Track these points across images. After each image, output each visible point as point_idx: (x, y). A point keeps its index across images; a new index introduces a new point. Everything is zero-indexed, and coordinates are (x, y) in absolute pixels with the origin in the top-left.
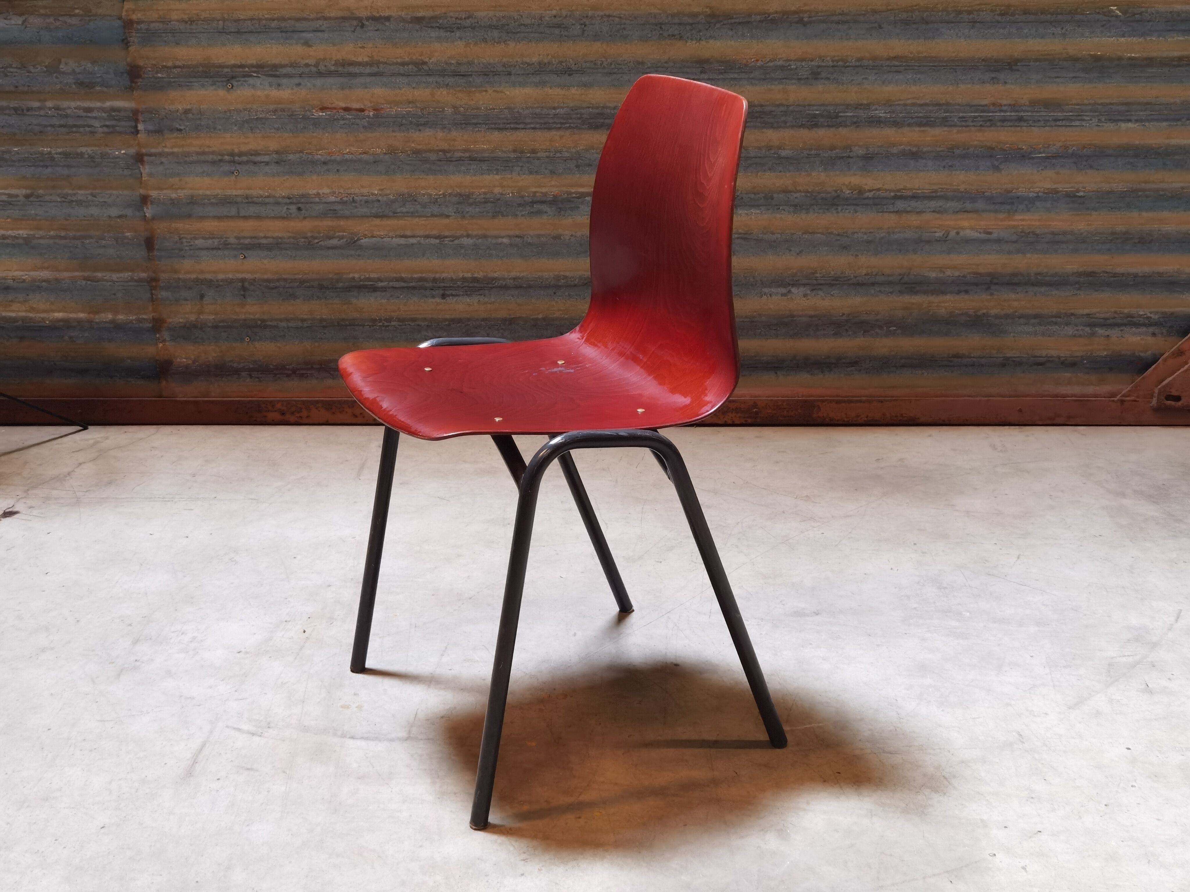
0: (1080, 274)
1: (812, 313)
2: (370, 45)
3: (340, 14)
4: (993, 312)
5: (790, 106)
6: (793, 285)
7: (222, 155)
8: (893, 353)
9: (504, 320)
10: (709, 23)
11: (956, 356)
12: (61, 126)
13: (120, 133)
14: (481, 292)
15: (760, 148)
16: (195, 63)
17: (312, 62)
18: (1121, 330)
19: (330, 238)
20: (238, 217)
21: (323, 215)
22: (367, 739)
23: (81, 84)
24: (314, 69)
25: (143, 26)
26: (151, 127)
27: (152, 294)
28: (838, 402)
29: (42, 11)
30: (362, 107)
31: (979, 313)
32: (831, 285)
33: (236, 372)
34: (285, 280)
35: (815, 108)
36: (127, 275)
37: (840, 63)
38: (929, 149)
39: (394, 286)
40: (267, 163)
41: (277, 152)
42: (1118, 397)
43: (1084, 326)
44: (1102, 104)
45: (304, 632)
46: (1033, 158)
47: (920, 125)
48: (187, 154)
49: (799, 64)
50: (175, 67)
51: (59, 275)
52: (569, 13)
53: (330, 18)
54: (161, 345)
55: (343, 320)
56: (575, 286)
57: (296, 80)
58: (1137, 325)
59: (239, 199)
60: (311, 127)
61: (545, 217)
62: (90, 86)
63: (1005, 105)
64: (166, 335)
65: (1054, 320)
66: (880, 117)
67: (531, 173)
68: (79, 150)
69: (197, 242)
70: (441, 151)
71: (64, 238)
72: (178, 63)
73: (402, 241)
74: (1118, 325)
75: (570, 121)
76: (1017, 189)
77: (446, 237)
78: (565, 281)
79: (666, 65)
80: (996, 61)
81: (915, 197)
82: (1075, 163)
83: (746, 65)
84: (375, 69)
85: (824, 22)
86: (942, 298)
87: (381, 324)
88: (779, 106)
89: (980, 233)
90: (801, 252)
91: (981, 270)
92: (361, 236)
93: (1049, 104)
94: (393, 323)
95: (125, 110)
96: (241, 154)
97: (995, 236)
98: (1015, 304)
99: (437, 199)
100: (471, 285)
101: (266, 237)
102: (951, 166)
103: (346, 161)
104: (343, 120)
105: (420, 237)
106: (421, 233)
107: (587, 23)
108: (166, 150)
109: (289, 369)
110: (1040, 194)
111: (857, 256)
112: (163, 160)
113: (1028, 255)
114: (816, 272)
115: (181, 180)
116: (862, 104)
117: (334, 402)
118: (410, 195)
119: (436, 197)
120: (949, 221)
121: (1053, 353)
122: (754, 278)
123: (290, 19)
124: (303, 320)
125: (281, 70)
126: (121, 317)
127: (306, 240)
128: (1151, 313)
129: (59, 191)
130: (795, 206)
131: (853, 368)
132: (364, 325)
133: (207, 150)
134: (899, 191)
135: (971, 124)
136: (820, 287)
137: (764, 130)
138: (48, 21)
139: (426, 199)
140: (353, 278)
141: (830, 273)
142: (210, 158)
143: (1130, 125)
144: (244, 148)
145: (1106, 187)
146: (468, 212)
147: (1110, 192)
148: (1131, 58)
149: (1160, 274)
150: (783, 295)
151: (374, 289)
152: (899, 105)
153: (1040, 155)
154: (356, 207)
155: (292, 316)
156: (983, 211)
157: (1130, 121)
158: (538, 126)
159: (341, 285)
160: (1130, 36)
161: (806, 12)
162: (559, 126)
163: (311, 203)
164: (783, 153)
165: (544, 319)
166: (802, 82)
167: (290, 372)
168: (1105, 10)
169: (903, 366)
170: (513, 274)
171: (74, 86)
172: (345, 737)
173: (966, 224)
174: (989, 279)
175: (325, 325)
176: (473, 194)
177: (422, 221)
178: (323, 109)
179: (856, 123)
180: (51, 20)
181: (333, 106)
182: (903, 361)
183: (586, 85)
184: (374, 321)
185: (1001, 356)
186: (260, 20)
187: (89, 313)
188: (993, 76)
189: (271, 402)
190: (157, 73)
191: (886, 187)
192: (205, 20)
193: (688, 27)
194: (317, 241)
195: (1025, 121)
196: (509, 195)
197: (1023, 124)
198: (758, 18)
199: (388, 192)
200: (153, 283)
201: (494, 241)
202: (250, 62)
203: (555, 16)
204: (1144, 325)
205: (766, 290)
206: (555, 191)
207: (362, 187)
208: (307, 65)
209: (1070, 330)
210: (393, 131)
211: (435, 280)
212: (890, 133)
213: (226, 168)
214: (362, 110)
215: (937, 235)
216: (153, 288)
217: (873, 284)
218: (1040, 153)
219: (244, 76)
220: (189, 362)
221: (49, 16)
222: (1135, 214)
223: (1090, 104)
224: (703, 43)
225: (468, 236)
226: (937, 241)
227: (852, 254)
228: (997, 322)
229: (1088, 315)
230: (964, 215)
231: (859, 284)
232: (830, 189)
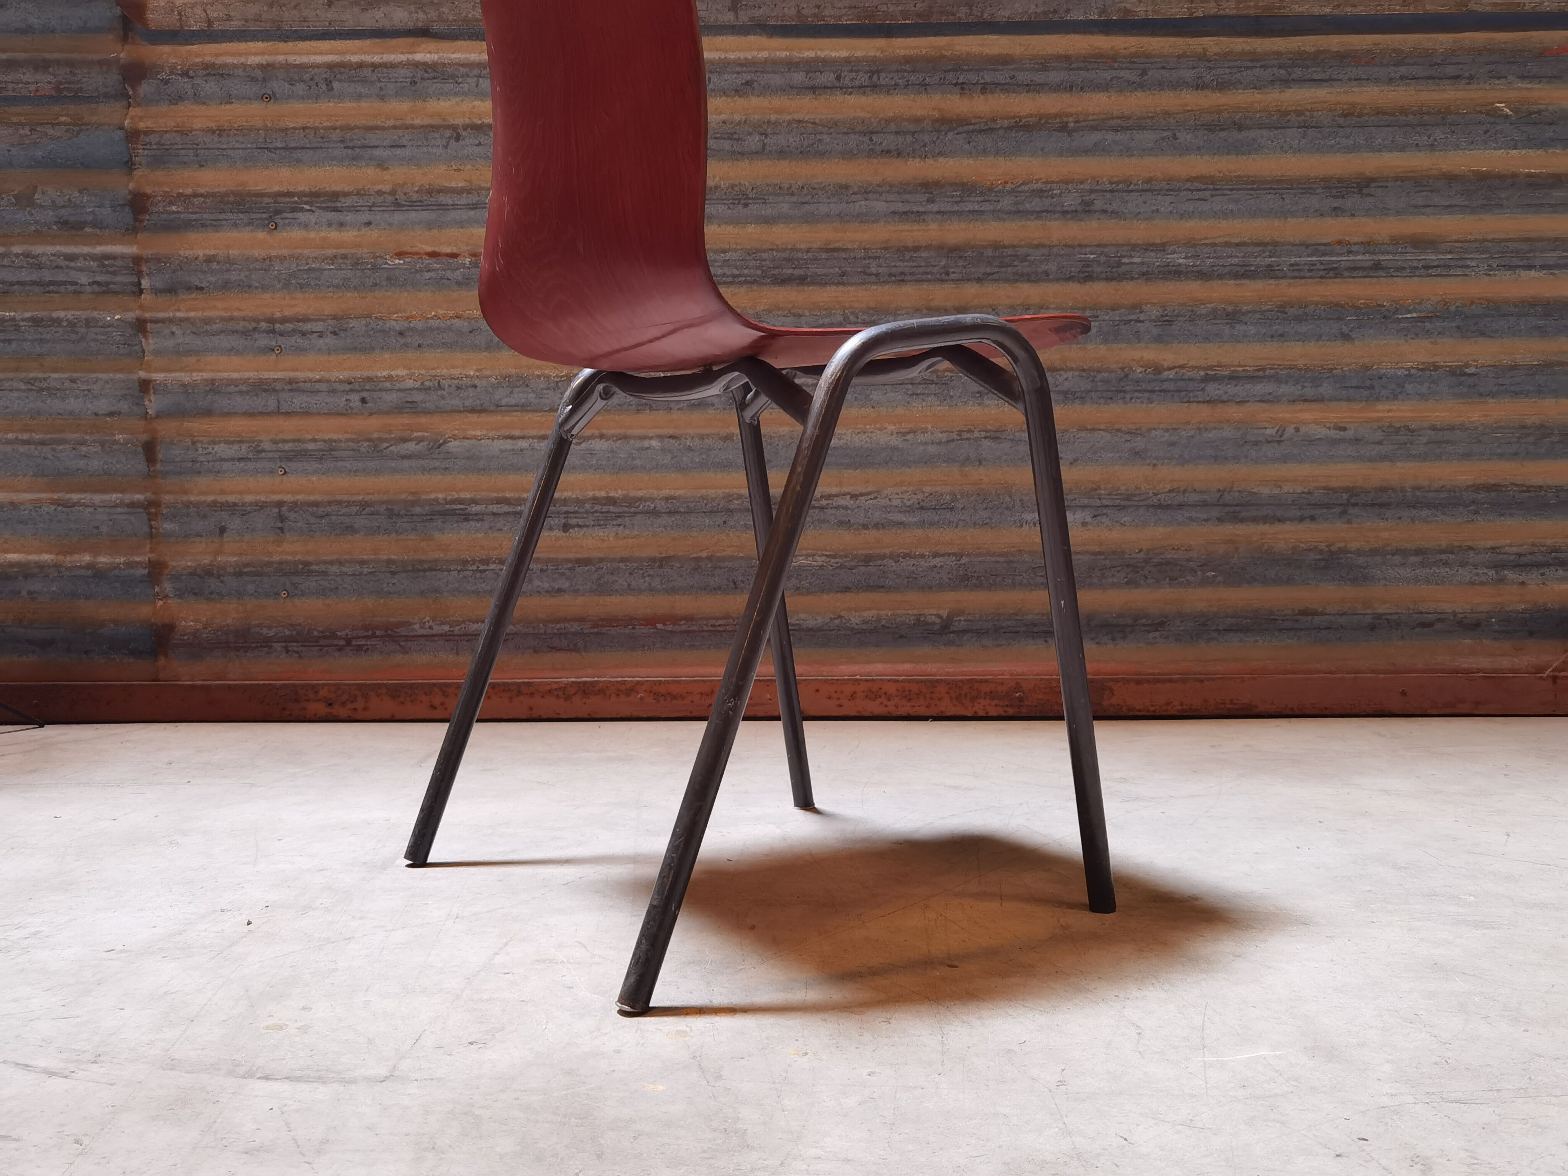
0: (1477, 488)
1: (1096, 549)
2: (469, 167)
3: (427, 121)
4: (1353, 546)
5: (1053, 246)
7: (257, 321)
8: (1215, 609)
9: (653, 560)
10: (939, 131)
11: (1304, 612)
12: (34, 283)
13: (116, 293)
14: (619, 521)
16: (223, 189)
17: (386, 188)
18: (1543, 574)
19: (404, 440)
20: (278, 412)
21: (398, 409)
23: (64, 224)
24: (390, 199)
25: (154, 138)
26: (159, 285)
27: (151, 527)
28: (1138, 682)
29: (15, 119)
30: (455, 250)
31: (1333, 548)
32: (1121, 508)
33: (266, 643)
34: (339, 503)
35: (1088, 249)
36: (114, 497)
37: (1120, 186)
38: (1249, 308)
39: (495, 510)
40: (321, 335)
41: (335, 317)
42: (1547, 672)
43: (1487, 567)
44: (1493, 240)
46: (1399, 321)
47: (1237, 276)
48: (208, 321)
49: (1064, 186)
50: (196, 195)
51: (15, 497)
52: (744, 118)
53: (412, 127)
54: (161, 603)
55: (421, 562)
57: (365, 217)
59: (278, 386)
60: (384, 283)
61: (711, 411)
62: (79, 226)
63: (1355, 244)
64: (168, 586)
65: (1443, 557)
66: (1180, 265)
68: (55, 315)
69: (216, 447)
71: (28, 442)
72: (202, 191)
73: (508, 445)
74: (1538, 565)
75: (746, 271)
76: (1379, 364)
78: (739, 502)
79: (880, 189)
80: (1340, 180)
81: (1234, 378)
82: (1458, 328)
83: (991, 190)
84: (474, 199)
85: (1094, 128)
86: (1278, 527)
87: (475, 568)
88: (1038, 246)
89: (1329, 428)
90: (1076, 460)
92: (449, 438)
93: (1419, 243)
94: (492, 566)
95: (123, 257)
96: (284, 320)
97: (1349, 434)
98: (1385, 535)
99: (557, 382)
100: (605, 509)
101: (315, 440)
102: (1282, 335)
103: (431, 329)
104: (428, 271)
105: (533, 437)
106: (534, 433)
107: (769, 131)
108: (179, 315)
109: (340, 638)
110: (1413, 371)
111: (1154, 465)
112: (174, 329)
113: (1399, 464)
114: (1099, 488)
115: (198, 361)
116: (1153, 245)
117: (403, 686)
118: (520, 377)
119: (556, 379)
120: (1283, 413)
121: (1447, 607)
123: (357, 127)
124: (362, 563)
125: (343, 200)
126: (103, 560)
127: (371, 443)
129: (24, 375)
131: (1157, 634)
132: (449, 570)
133: (236, 314)
134: (1211, 368)
135: (1308, 274)
136: (1104, 511)
137: (1018, 284)
138: (22, 132)
140: (436, 500)
141: (1119, 489)
142: (241, 326)
143: (1533, 273)
144: (288, 313)
145: (1506, 360)
147: (1514, 367)
148: (1530, 175)
151: (466, 517)
152: (1206, 245)
153: (1409, 316)
154: (443, 398)
155: (347, 557)
156: (1331, 399)
157: (1530, 267)
159: (418, 510)
160: (1524, 147)
161: (1072, 115)
162: (730, 279)
163: (380, 390)
165: (709, 558)
166: (1069, 216)
167: (342, 643)
168: (1489, 108)
169: (1227, 630)
170: (665, 492)
171: (55, 227)
173: (1308, 416)
174: (1345, 496)
175: (393, 568)
178: (400, 255)
179: (1147, 276)
180: (27, 131)
181: (415, 250)
182: (1229, 621)
183: (768, 221)
184: (465, 562)
185: (1369, 611)
186: (316, 129)
187: (57, 554)
188: (1335, 205)
189: (313, 686)
190: (171, 203)
191: (1193, 363)
192: (240, 129)
193: (909, 138)
194: (385, 445)
195: (1382, 269)
197: (1381, 273)
198: (1006, 123)
199: (488, 373)
200: (152, 509)
201: (638, 445)
202: (300, 188)
203: (724, 122)
207: (453, 367)
208: (380, 193)
209: (1466, 574)
212: (1195, 289)
213: (263, 341)
214: (454, 256)
215: (1268, 432)
216: (151, 517)
217: (1181, 506)
218: (1410, 312)
219: (293, 210)
220: (198, 627)
221: (22, 125)
222: (1550, 401)
223: (1476, 241)
224: (930, 161)
225: (602, 437)
226: (1269, 442)
227: (1149, 465)
228: (1361, 560)
229: (1493, 549)
230: (1306, 406)
231: (1160, 507)
232: (1114, 366)
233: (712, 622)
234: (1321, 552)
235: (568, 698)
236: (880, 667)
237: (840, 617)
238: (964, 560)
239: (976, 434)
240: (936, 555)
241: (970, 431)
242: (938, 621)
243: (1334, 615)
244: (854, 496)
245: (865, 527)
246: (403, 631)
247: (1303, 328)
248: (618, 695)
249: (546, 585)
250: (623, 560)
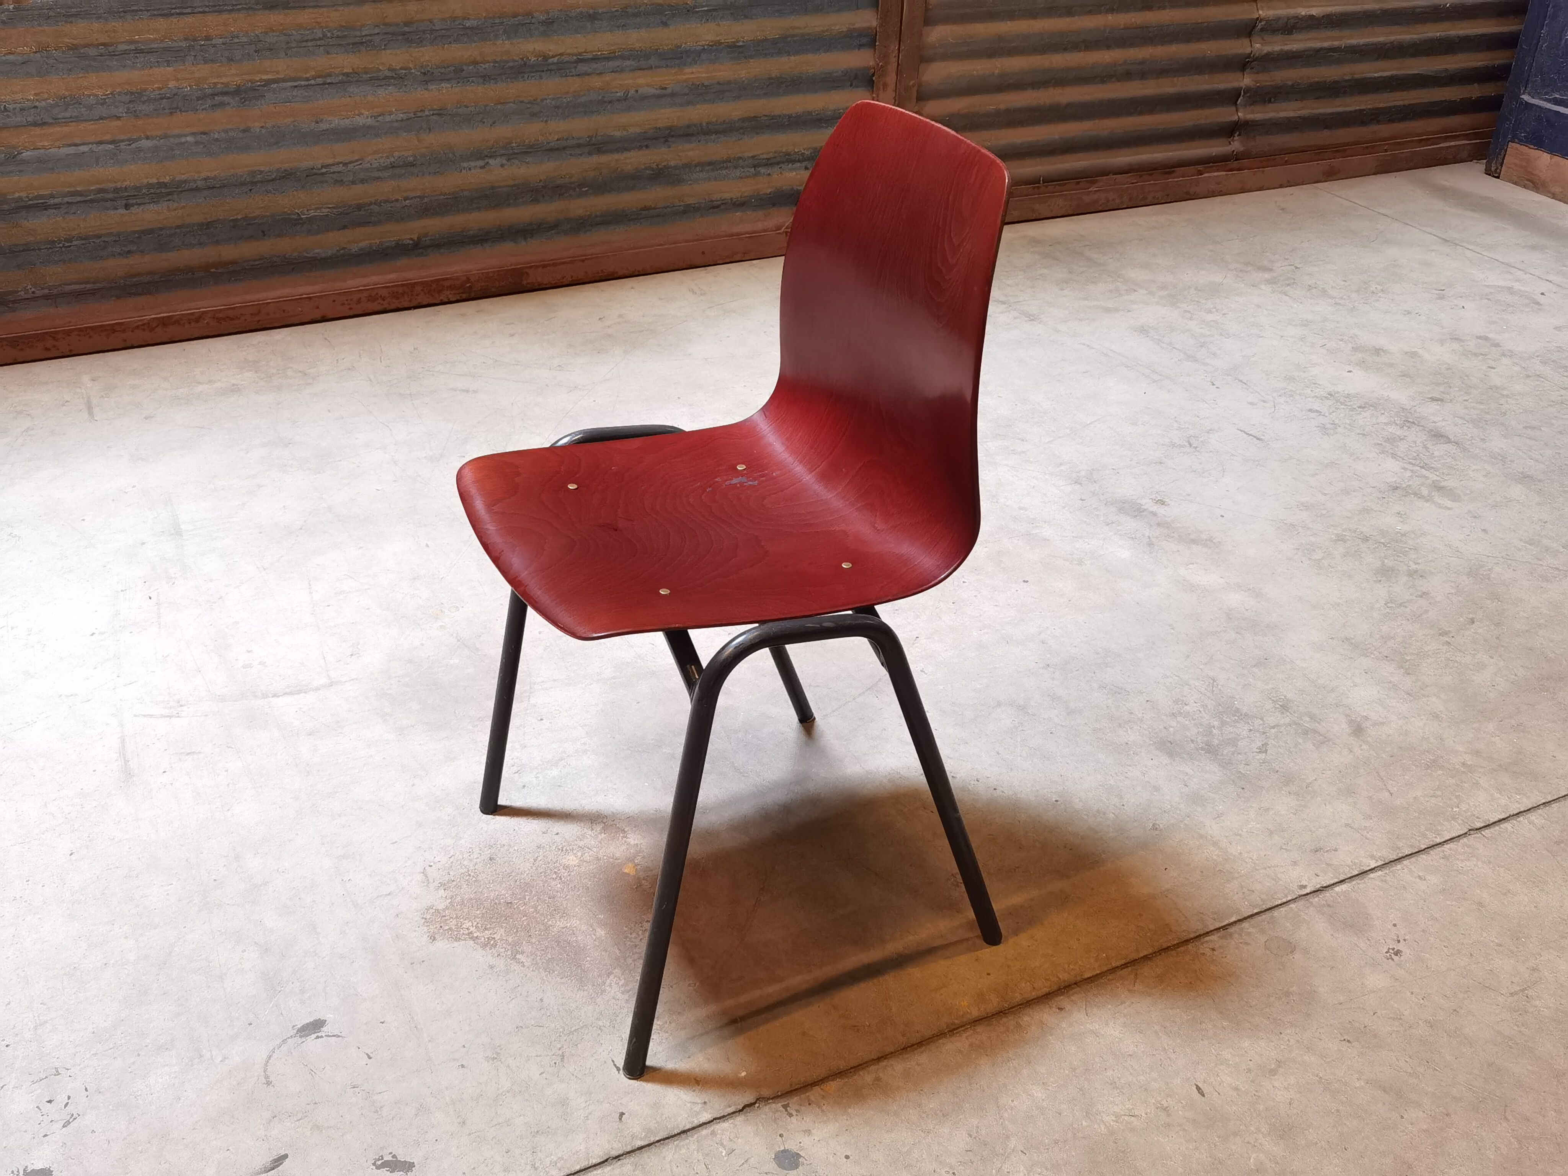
0: (743, 120)
1: (512, 183)
4: (672, 163)
6: (491, 157)
8: (589, 212)
9: (201, 225)
11: (645, 208)
14: (169, 197)
15: (443, 20)
18: (781, 168)
22: (291, 694)
28: (544, 267)
31: (660, 166)
32: (526, 153)
38: (604, 10)
39: (70, 201)
42: (783, 230)
43: (750, 168)
45: (150, 598)
46: (697, 12)
55: (15, 245)
56: (273, 180)
58: (793, 161)
61: (228, 108)
65: (725, 164)
67: (206, 61)
70: (102, 44)
73: (71, 150)
74: (778, 163)
77: (123, 141)
78: (260, 176)
81: (595, 59)
82: (732, 14)
86: (627, 155)
87: (61, 245)
89: (656, 89)
90: (495, 123)
91: (660, 125)
92: (22, 149)
94: (75, 243)
97: (669, 91)
98: (691, 153)
99: (104, 99)
100: (157, 191)
102: (625, 26)
105: (92, 143)
106: (92, 139)
110: (705, 47)
111: (546, 121)
113: (698, 106)
114: (511, 142)
118: (72, 98)
119: (103, 97)
120: (627, 80)
121: (727, 196)
122: (453, 153)
128: (804, 150)
130: (484, 77)
131: (553, 232)
132: (40, 249)
134: (580, 54)
136: (515, 156)
139: (92, 100)
140: (20, 198)
141: (524, 142)
145: (760, 35)
146: (140, 111)
147: (765, 40)
149: (810, 113)
150: (482, 167)
151: (45, 207)
153: (703, 9)
154: (9, 117)
156: (656, 67)
158: (207, 9)
162: (230, 8)
164: (468, 24)
165: (245, 219)
169: (598, 224)
170: (204, 175)
172: (268, 697)
173: (642, 81)
174: (667, 132)
176: (146, 90)
177: (90, 126)
182: (597, 219)
184: (52, 242)
185: (682, 204)
191: (568, 51)
196: (186, 87)
199: (46, 96)
201: (177, 140)
204: (799, 161)
205: (465, 165)
206: (237, 80)
207: (14, 93)
209: (738, 173)
210: (40, 25)
211: (116, 190)
215: (618, 94)
217: (564, 148)
218: (703, 7)
222: (785, 59)
225: (147, 138)
226: (618, 100)
227: (542, 121)
228: (677, 172)
229: (753, 157)
230: (640, 73)
231: (552, 150)
232: (516, 58)
233: (251, 263)
234: (653, 170)
235: (152, 330)
236: (375, 279)
237: (344, 248)
238: (426, 200)
239: (427, 113)
240: (406, 199)
241: (422, 111)
242: (411, 242)
243: (662, 208)
244: (345, 164)
245: (354, 182)
246: (11, 298)
247: (638, 20)
248: (190, 323)
249: (119, 250)
250: (178, 227)
